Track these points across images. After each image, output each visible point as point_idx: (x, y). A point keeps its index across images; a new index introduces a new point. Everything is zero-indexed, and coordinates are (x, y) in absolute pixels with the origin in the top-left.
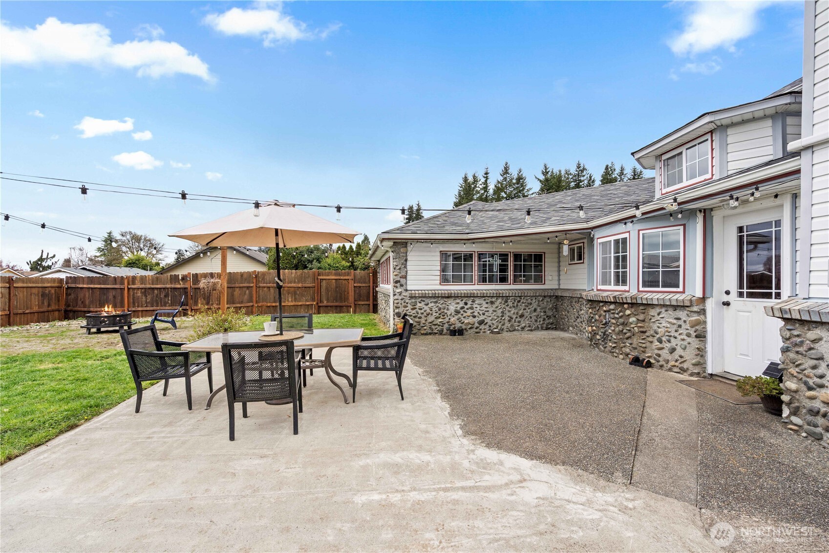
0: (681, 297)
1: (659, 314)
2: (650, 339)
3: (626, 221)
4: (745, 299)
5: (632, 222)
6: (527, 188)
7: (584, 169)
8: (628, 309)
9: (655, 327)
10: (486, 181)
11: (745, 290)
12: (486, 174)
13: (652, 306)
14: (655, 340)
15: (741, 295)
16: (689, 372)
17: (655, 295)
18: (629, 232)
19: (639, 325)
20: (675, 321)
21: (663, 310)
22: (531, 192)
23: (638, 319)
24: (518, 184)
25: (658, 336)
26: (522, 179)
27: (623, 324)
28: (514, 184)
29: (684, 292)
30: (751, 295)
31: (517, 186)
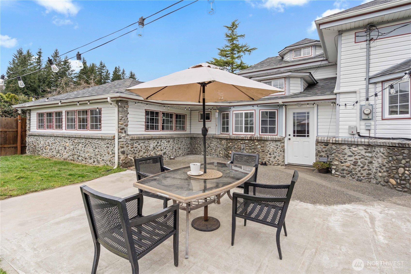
0: (276, 137)
1: (270, 144)
2: (266, 154)
3: (253, 105)
4: (296, 137)
5: (257, 106)
6: (71, 69)
7: (104, 66)
8: (256, 142)
9: (268, 149)
10: (39, 57)
11: (296, 134)
12: (40, 53)
13: (267, 140)
14: (268, 154)
15: (294, 136)
16: (281, 165)
17: (268, 136)
18: (255, 110)
19: (262, 148)
20: (276, 146)
21: (271, 142)
22: (74, 72)
23: (261, 146)
24: (65, 65)
25: (269, 152)
26: (68, 63)
27: (254, 149)
28: (62, 65)
29: (277, 135)
30: (297, 136)
31: (64, 66)
